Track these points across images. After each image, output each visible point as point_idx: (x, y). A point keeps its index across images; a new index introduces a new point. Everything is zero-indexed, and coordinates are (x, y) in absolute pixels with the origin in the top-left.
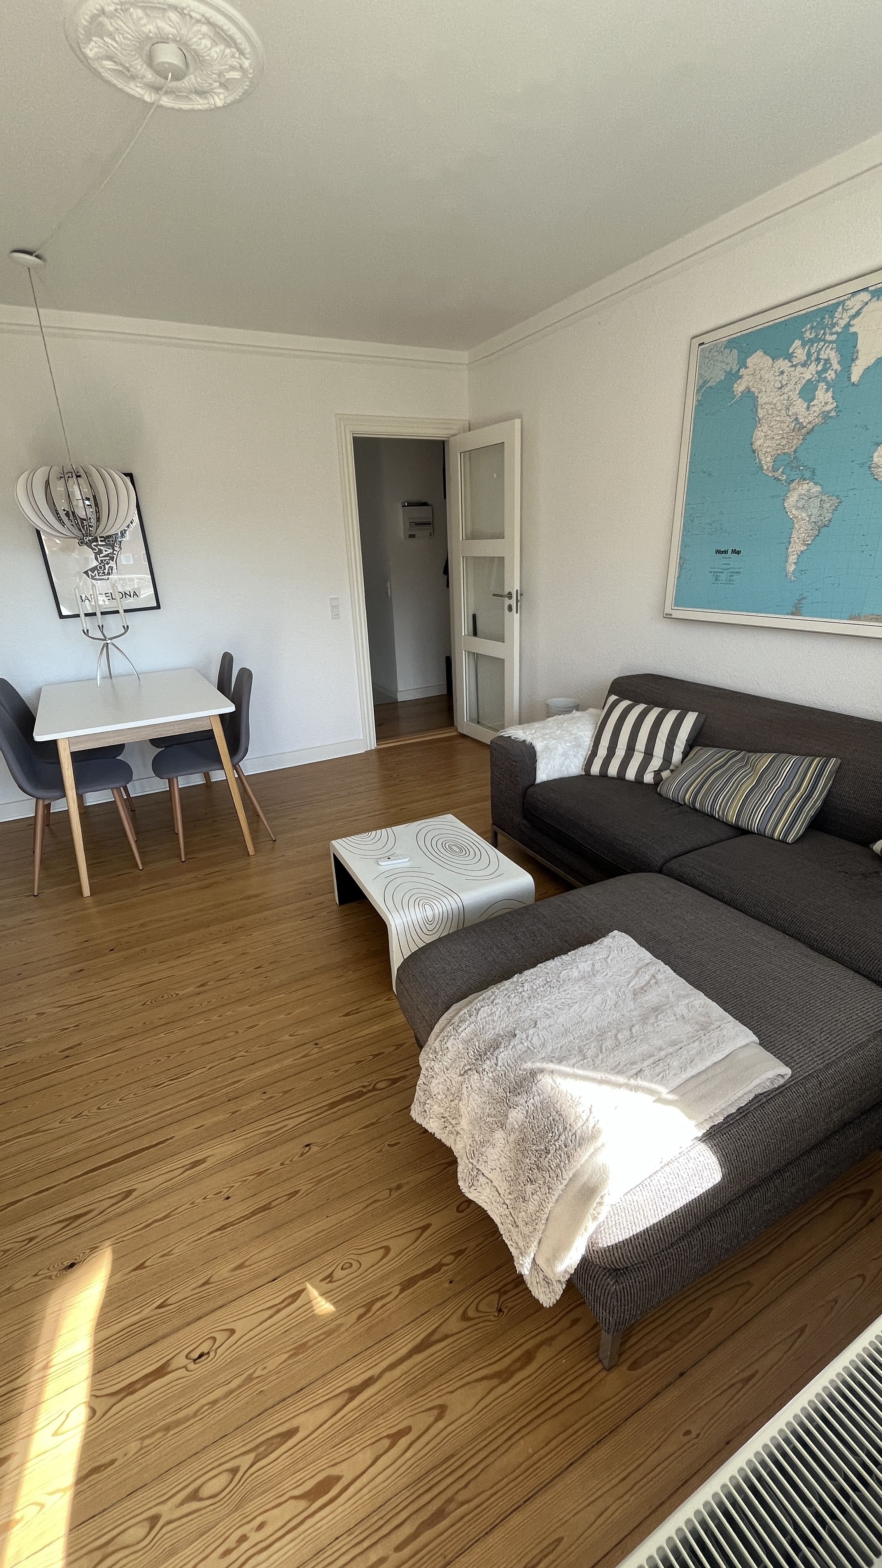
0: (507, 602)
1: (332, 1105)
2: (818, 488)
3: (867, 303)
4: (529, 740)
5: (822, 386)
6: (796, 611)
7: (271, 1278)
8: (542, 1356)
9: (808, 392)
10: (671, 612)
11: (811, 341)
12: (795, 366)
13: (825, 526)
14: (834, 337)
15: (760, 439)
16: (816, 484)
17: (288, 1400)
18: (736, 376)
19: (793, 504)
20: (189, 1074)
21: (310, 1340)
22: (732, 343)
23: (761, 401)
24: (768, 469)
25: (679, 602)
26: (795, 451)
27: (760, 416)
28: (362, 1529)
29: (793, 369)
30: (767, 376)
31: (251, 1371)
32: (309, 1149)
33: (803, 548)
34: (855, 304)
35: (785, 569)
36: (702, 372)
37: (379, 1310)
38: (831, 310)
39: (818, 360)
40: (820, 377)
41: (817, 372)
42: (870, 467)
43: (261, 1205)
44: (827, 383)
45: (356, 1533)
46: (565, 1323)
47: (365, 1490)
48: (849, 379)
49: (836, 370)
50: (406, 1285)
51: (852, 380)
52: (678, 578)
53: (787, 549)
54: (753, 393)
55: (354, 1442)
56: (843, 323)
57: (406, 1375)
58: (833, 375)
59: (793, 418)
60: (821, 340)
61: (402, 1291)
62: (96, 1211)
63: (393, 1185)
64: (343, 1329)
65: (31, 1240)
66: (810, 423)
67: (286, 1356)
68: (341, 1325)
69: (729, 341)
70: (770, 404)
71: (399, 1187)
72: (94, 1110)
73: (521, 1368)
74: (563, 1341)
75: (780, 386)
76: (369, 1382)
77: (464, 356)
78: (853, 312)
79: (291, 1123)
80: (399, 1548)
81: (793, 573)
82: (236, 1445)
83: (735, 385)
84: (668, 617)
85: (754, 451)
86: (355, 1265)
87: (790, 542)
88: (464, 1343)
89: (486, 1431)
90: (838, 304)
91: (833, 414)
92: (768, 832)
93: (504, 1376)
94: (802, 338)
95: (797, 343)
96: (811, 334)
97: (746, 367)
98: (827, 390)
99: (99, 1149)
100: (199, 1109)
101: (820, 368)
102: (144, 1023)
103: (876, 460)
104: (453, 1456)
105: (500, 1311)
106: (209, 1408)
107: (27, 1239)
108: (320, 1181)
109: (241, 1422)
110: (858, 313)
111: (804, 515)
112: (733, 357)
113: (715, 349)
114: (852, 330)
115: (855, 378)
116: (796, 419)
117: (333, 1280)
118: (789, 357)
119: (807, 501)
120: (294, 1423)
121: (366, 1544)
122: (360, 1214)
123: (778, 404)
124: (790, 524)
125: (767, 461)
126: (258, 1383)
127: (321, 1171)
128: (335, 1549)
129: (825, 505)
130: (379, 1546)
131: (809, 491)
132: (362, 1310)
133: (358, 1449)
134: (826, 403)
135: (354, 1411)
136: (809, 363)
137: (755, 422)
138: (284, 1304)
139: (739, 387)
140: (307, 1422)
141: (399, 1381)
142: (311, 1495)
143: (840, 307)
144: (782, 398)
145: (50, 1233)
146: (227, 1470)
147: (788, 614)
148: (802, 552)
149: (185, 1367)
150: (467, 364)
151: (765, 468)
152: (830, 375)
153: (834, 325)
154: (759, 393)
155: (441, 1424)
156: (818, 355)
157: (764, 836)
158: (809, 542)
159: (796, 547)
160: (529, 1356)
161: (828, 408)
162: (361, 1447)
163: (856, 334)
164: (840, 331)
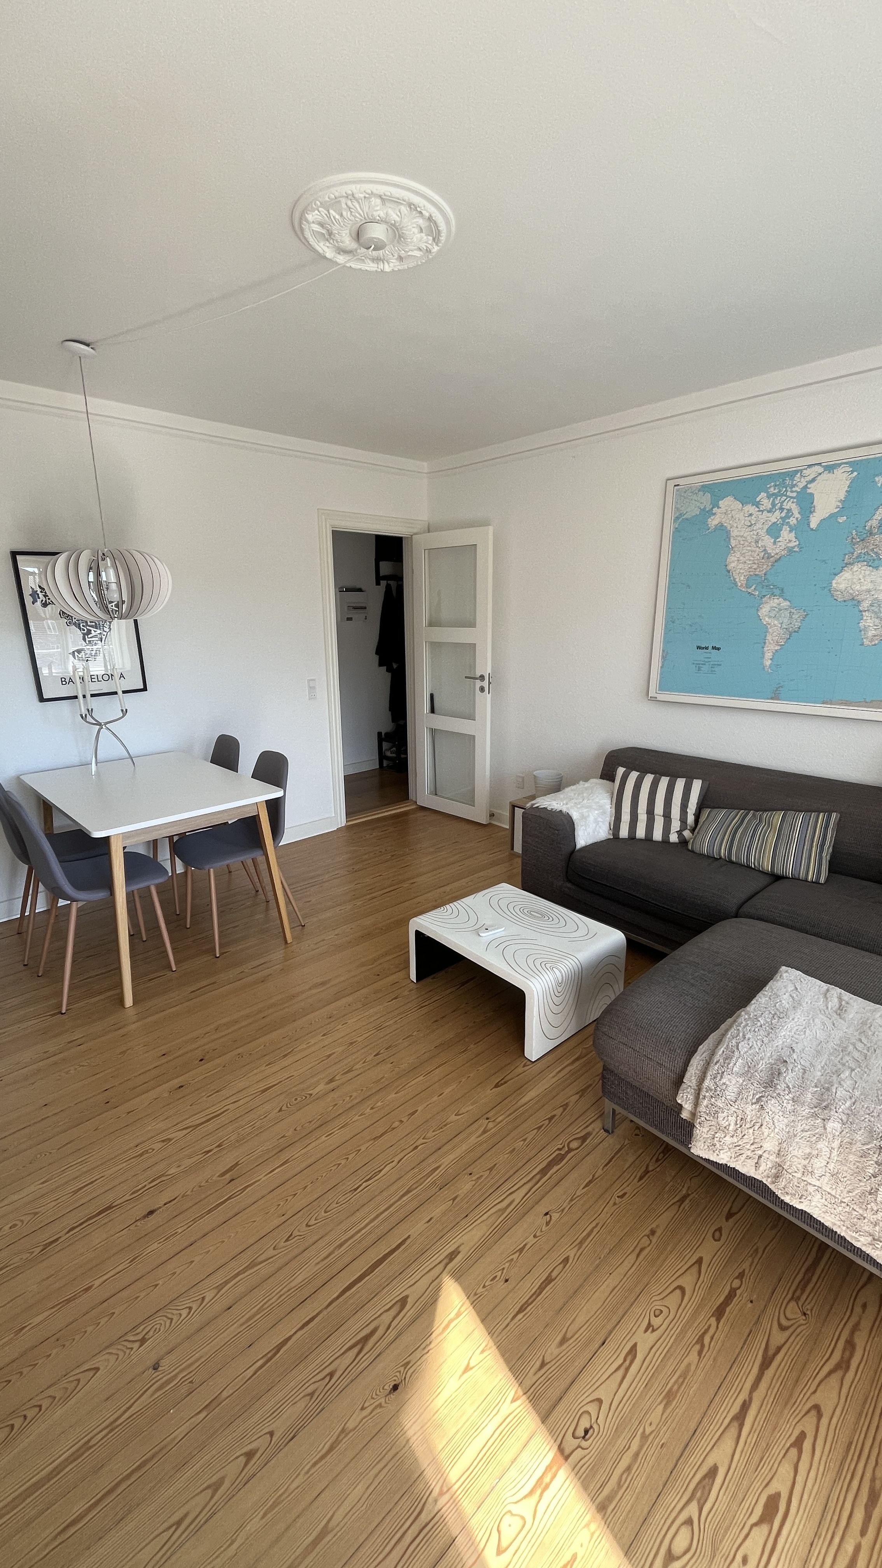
0: (479, 684)
1: (544, 1172)
2: (788, 603)
3: (820, 474)
4: (564, 810)
5: (786, 528)
6: (775, 696)
7: (600, 1342)
8: (860, 1340)
9: (774, 531)
10: (656, 695)
11: (775, 495)
12: (762, 511)
13: (795, 632)
14: (794, 495)
15: (733, 562)
16: (785, 600)
17: (690, 1444)
18: (711, 513)
19: (765, 613)
20: (380, 1171)
21: (673, 1386)
22: (705, 488)
23: (732, 534)
24: (742, 585)
25: (662, 687)
26: (765, 574)
27: (733, 545)
28: (825, 1529)
29: (761, 513)
30: (737, 516)
31: (641, 1430)
32: (551, 1216)
33: (777, 648)
34: (811, 473)
35: (762, 664)
36: (679, 506)
37: (710, 1343)
38: (792, 474)
39: (782, 509)
40: (784, 521)
41: (781, 518)
42: (830, 590)
43: (544, 1279)
44: (790, 526)
45: (823, 1534)
46: (858, 1309)
47: (805, 1497)
48: (809, 525)
49: (797, 519)
50: (719, 1313)
51: (812, 526)
52: (661, 667)
53: (763, 648)
54: (726, 527)
55: (769, 1459)
56: (801, 485)
57: (770, 1390)
58: (795, 521)
59: (762, 549)
60: (782, 495)
61: (718, 1320)
62: (381, 1328)
63: (647, 1232)
64: (693, 1368)
65: (331, 1375)
66: (777, 554)
67: (661, 1407)
68: (689, 1365)
69: (702, 486)
70: (742, 536)
71: (653, 1232)
72: (303, 1227)
73: (852, 1355)
74: (866, 1324)
75: (749, 524)
76: (745, 1407)
77: (425, 466)
78: (808, 479)
79: (518, 1196)
80: (863, 1533)
81: (770, 667)
82: (673, 1499)
83: (710, 520)
84: (654, 699)
85: (729, 571)
86: (665, 1310)
87: (765, 643)
88: (796, 1349)
89: (860, 1415)
90: (796, 472)
91: (796, 549)
92: (802, 875)
93: (843, 1365)
94: (767, 492)
95: (763, 495)
96: (775, 489)
97: (719, 507)
98: (791, 531)
99: (340, 1265)
100: (415, 1203)
101: (783, 515)
102: (295, 1130)
103: (834, 585)
104: (850, 1443)
105: (805, 1314)
106: (628, 1475)
107: (328, 1375)
108: (581, 1243)
109: (664, 1478)
110: (813, 480)
111: (776, 622)
112: (706, 500)
113: (690, 490)
114: (809, 491)
115: (814, 524)
116: (765, 550)
117: (655, 1328)
118: (757, 504)
119: (778, 612)
120: (710, 1462)
121: (837, 1540)
122: (637, 1263)
123: (749, 538)
124: (765, 629)
125: (741, 580)
126: (655, 1438)
127: (575, 1235)
128: (816, 1554)
129: (793, 616)
130: (847, 1538)
131: (779, 604)
132: (698, 1347)
133: (776, 1465)
134: (790, 541)
135: (751, 1435)
136: (774, 510)
137: (729, 549)
138: (628, 1362)
139: (713, 522)
140: (719, 1456)
141: (767, 1397)
142: (767, 1516)
143: (799, 475)
144: (752, 533)
145: (348, 1362)
146: (683, 1524)
147: (768, 699)
148: (776, 650)
149: (579, 1447)
150: (427, 473)
151: (739, 584)
152: (793, 521)
153: (794, 486)
154: (731, 528)
155: (824, 1421)
156: (782, 505)
157: (799, 879)
158: (783, 643)
159: (770, 648)
160: (850, 1345)
161: (792, 545)
162: (777, 1462)
163: (812, 495)
164: (799, 490)
